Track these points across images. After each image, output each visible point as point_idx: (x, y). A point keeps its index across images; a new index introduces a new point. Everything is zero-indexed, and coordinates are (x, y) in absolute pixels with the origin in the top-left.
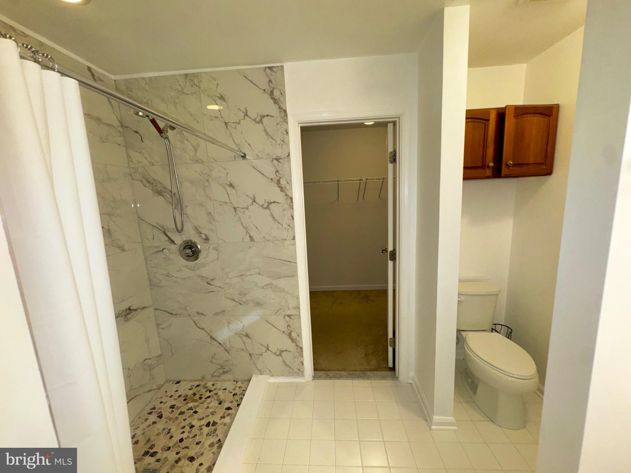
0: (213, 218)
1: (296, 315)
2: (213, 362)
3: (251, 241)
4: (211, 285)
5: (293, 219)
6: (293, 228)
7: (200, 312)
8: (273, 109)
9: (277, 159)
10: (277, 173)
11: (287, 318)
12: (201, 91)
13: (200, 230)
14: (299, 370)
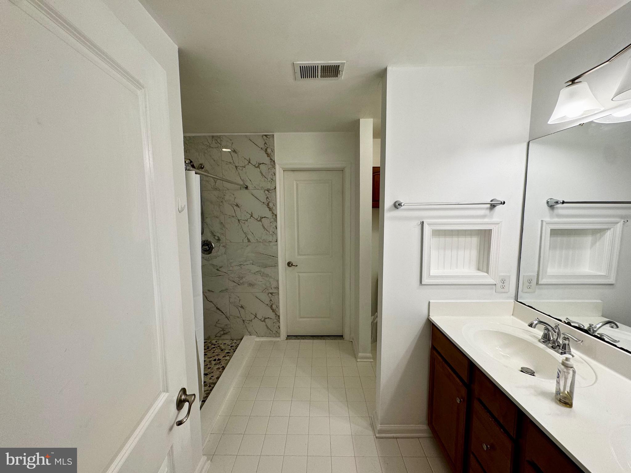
0: (224, 226)
1: (276, 293)
2: (217, 326)
3: (248, 242)
4: (219, 271)
5: (277, 228)
6: (276, 234)
7: (210, 290)
8: (267, 160)
9: (268, 190)
10: (267, 199)
11: (270, 295)
12: (221, 146)
13: (214, 233)
14: (277, 332)
